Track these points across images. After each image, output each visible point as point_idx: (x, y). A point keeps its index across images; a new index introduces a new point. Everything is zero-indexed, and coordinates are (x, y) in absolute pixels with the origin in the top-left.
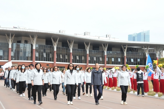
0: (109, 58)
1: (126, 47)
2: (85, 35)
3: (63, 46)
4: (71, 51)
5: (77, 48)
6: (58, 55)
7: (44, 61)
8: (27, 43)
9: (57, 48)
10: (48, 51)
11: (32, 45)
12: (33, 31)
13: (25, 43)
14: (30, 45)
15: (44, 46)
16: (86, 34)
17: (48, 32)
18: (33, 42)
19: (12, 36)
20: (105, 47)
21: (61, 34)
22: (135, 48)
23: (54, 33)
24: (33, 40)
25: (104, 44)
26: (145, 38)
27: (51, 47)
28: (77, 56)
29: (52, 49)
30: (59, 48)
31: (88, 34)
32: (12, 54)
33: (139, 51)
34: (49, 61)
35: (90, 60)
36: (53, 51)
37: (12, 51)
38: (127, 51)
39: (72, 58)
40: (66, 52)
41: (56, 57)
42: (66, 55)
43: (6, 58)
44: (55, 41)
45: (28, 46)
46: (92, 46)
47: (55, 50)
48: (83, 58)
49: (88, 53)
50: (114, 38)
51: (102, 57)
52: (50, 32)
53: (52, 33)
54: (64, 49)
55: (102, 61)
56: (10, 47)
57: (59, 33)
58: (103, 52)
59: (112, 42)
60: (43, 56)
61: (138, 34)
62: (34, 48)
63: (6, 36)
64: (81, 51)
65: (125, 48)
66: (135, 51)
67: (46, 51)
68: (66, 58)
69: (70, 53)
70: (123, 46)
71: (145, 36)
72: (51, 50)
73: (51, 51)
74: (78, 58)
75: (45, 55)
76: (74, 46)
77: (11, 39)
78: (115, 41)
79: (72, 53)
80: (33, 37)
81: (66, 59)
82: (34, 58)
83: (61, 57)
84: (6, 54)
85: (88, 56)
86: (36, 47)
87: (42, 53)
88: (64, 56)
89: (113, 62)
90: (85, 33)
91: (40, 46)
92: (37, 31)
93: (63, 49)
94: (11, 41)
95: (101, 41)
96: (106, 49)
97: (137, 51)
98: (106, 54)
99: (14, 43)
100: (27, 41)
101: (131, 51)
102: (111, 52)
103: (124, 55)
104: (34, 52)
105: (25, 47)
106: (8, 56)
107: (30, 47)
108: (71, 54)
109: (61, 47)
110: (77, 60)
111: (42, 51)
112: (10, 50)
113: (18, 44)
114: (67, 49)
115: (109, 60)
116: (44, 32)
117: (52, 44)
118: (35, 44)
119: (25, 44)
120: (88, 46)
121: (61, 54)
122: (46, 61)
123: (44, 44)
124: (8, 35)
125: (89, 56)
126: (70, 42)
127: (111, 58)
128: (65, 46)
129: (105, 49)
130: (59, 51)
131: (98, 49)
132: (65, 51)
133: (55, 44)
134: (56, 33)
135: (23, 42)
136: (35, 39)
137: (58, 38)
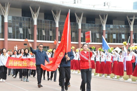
0: (108, 34)
1: (134, 19)
2: (75, 3)
3: (46, 18)
4: (57, 26)
6: (40, 31)
7: (21, 38)
9: (38, 21)
10: (25, 25)
11: (3, 17)
14: (1, 16)
15: (20, 17)
16: (76, 2)
18: (4, 13)
20: (103, 18)
24: (5, 9)
25: (103, 14)
27: (29, 19)
29: (31, 22)
30: (41, 21)
34: (27, 38)
35: (83, 37)
36: (32, 26)
38: (134, 24)
39: (58, 34)
40: (50, 27)
41: (36, 33)
42: (51, 30)
44: (35, 11)
46: (85, 18)
47: (35, 23)
49: (80, 27)
50: (115, 7)
51: (100, 32)
54: (48, 23)
55: (100, 38)
58: (101, 26)
59: (113, 12)
60: (18, 32)
62: (6, 21)
65: (131, 20)
67: (23, 25)
68: (51, 34)
69: (56, 28)
70: (129, 17)
72: (29, 23)
73: (29, 25)
75: (21, 31)
76: (60, 19)
79: (59, 28)
80: (4, 5)
81: (51, 36)
82: (6, 35)
83: (44, 34)
85: (80, 31)
86: (9, 20)
87: (18, 28)
88: (47, 32)
89: (114, 39)
91: (13, 18)
93: (46, 22)
95: (98, 11)
96: (105, 21)
98: (104, 29)
102: (111, 26)
103: (130, 29)
104: (6, 26)
107: (1, 20)
108: (58, 30)
109: (43, 19)
111: (17, 25)
114: (51, 23)
115: (108, 37)
117: (31, 16)
118: (7, 15)
120: (80, 18)
121: (43, 29)
122: (24, 38)
123: (20, 15)
125: (82, 32)
127: (112, 34)
128: (49, 19)
129: (103, 22)
130: (41, 25)
131: (94, 22)
132: (48, 25)
133: (35, 15)
136: (7, 9)
137: (39, 7)
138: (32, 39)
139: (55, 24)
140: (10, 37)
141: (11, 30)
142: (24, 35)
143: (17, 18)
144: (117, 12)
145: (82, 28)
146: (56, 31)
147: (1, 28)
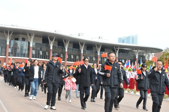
0: (101, 58)
1: (118, 49)
2: (79, 36)
3: (59, 45)
4: (66, 50)
5: (72, 48)
7: (40, 58)
8: (24, 41)
9: (53, 46)
11: (29, 43)
12: (31, 29)
13: (22, 40)
15: (41, 44)
16: (80, 35)
17: (45, 31)
18: (30, 40)
19: (10, 33)
20: (98, 47)
21: (56, 33)
22: (126, 50)
23: (51, 32)
24: (31, 38)
25: (98, 45)
26: (134, 41)
27: (47, 45)
29: (48, 47)
30: (55, 47)
31: (82, 35)
32: (9, 50)
33: (129, 53)
34: (45, 58)
36: (49, 50)
37: (10, 47)
38: (119, 52)
39: (67, 57)
40: (61, 51)
42: (62, 53)
43: (3, 54)
44: (52, 39)
45: (25, 44)
46: (86, 47)
47: (51, 48)
48: (77, 57)
49: (82, 52)
51: (96, 57)
52: (47, 31)
53: (49, 32)
54: (60, 48)
55: (96, 61)
56: (8, 43)
58: (96, 52)
60: (39, 53)
61: (127, 37)
62: (31, 45)
63: (4, 33)
64: (76, 50)
66: (126, 53)
67: (43, 49)
68: (62, 56)
69: (66, 52)
70: (116, 47)
71: (134, 39)
72: (47, 48)
73: (47, 49)
74: (72, 57)
75: (41, 53)
76: (69, 46)
77: (9, 36)
79: (68, 52)
80: (30, 35)
82: (31, 55)
84: (4, 50)
85: (82, 55)
86: (33, 45)
87: (39, 51)
90: (79, 34)
91: (36, 44)
92: (35, 30)
93: (58, 48)
94: (9, 38)
95: (95, 42)
96: (100, 49)
97: (128, 53)
98: (99, 54)
99: (12, 40)
100: (24, 39)
101: (122, 52)
104: (31, 49)
105: (22, 45)
106: (6, 52)
107: (28, 45)
108: (66, 53)
109: (57, 46)
110: (72, 59)
111: (39, 49)
112: (8, 47)
114: (62, 48)
115: (101, 60)
116: (41, 31)
117: (48, 43)
118: (32, 42)
119: (23, 42)
120: (82, 46)
122: (43, 58)
123: (41, 42)
124: (7, 33)
125: (83, 56)
126: (65, 42)
127: (104, 58)
128: (60, 46)
129: (98, 50)
130: (55, 49)
131: (92, 49)
133: (52, 42)
134: (52, 32)
135: (21, 39)
136: (33, 37)
137: (54, 37)
138: (48, 59)
139: (65, 49)
140: (33, 57)
141: (34, 52)
142: (43, 56)
143: (39, 44)
144: (108, 43)
145: (83, 53)
146: (65, 54)
147: (27, 51)
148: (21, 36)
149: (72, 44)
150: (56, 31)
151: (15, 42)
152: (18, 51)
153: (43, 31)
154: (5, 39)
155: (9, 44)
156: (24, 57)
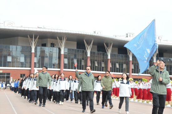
2: (127, 37)
3: (98, 50)
4: (109, 57)
5: (116, 53)
6: (92, 62)
7: (75, 69)
8: (54, 47)
9: (91, 53)
10: (80, 57)
11: (60, 50)
12: (61, 31)
13: (51, 46)
14: (58, 48)
15: (76, 50)
16: (129, 36)
17: (80, 33)
18: (61, 45)
19: (35, 38)
21: (96, 34)
23: (87, 34)
24: (62, 43)
27: (83, 51)
28: (117, 63)
29: (84, 54)
30: (94, 53)
31: (131, 35)
32: (35, 60)
34: (80, 69)
35: (133, 68)
37: (36, 56)
39: (110, 65)
40: (102, 58)
41: (89, 64)
42: (103, 61)
43: (28, 65)
44: (89, 43)
45: (55, 50)
47: (89, 55)
48: (125, 66)
49: (131, 59)
50: (167, 41)
52: (83, 33)
53: (85, 33)
54: (101, 55)
56: (33, 51)
57: (94, 34)
59: (163, 45)
60: (73, 63)
62: (62, 53)
63: (28, 37)
64: (122, 57)
67: (77, 57)
68: (103, 65)
69: (108, 59)
72: (83, 55)
73: (83, 57)
74: (117, 66)
75: (75, 62)
76: (112, 51)
77: (34, 41)
78: (168, 44)
79: (111, 59)
80: (61, 39)
81: (103, 67)
82: (62, 65)
83: (96, 65)
84: (28, 60)
85: (131, 63)
86: (65, 52)
87: (72, 60)
88: (99, 63)
90: (127, 34)
91: (69, 50)
92: (67, 32)
93: (98, 54)
94: (35, 44)
98: (155, 61)
99: (38, 46)
100: (54, 44)
102: (162, 58)
104: (62, 57)
105: (52, 52)
106: (31, 63)
107: (58, 52)
108: (109, 61)
109: (96, 51)
110: (117, 68)
111: (73, 57)
112: (33, 55)
113: (43, 47)
114: (103, 55)
116: (75, 32)
117: (85, 49)
118: (63, 48)
119: (52, 48)
121: (96, 61)
123: (75, 47)
124: (31, 37)
125: (133, 64)
126: (107, 46)
128: (101, 51)
130: (94, 56)
132: (101, 57)
133: (89, 47)
134: (90, 34)
135: (49, 44)
136: (64, 42)
137: (92, 40)
139: (107, 56)
140: (65, 67)
141: (66, 61)
143: (73, 50)
145: (133, 60)
146: (107, 63)
147: (57, 59)
148: (49, 41)
149: (117, 49)
150: (95, 32)
151: (41, 48)
152: (46, 60)
153: (77, 33)
154: (29, 45)
155: (35, 52)
156: (53, 68)
